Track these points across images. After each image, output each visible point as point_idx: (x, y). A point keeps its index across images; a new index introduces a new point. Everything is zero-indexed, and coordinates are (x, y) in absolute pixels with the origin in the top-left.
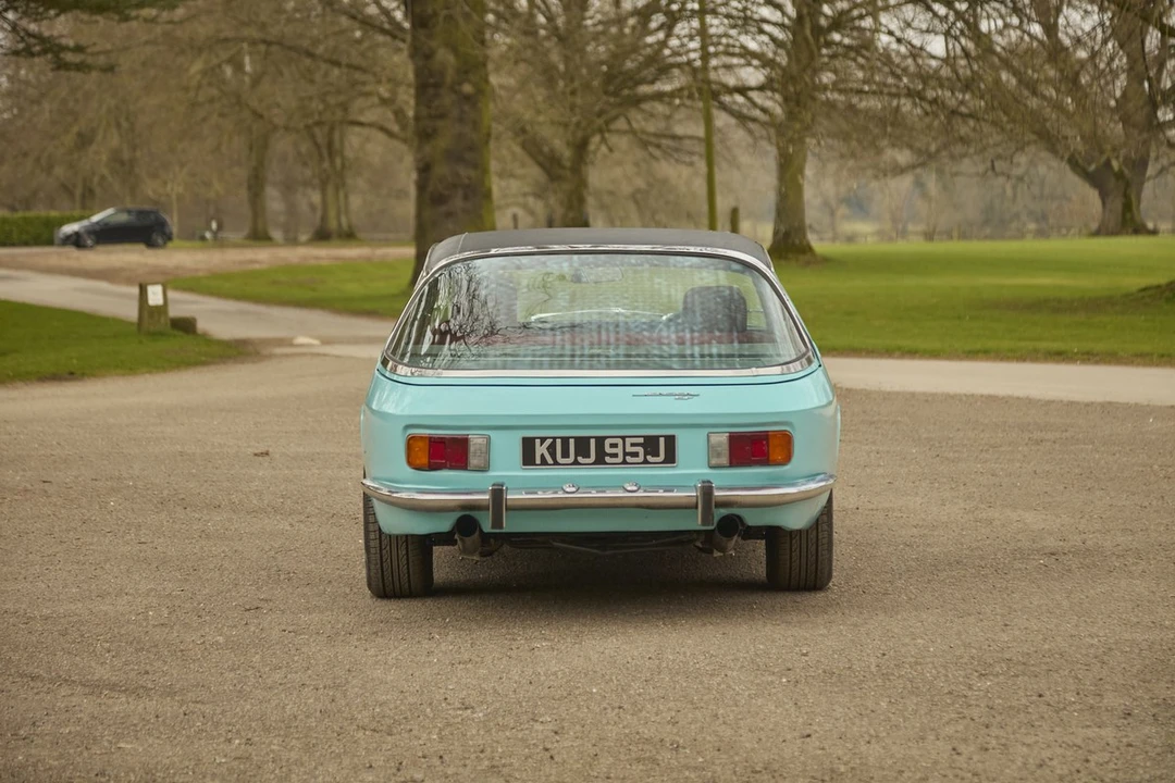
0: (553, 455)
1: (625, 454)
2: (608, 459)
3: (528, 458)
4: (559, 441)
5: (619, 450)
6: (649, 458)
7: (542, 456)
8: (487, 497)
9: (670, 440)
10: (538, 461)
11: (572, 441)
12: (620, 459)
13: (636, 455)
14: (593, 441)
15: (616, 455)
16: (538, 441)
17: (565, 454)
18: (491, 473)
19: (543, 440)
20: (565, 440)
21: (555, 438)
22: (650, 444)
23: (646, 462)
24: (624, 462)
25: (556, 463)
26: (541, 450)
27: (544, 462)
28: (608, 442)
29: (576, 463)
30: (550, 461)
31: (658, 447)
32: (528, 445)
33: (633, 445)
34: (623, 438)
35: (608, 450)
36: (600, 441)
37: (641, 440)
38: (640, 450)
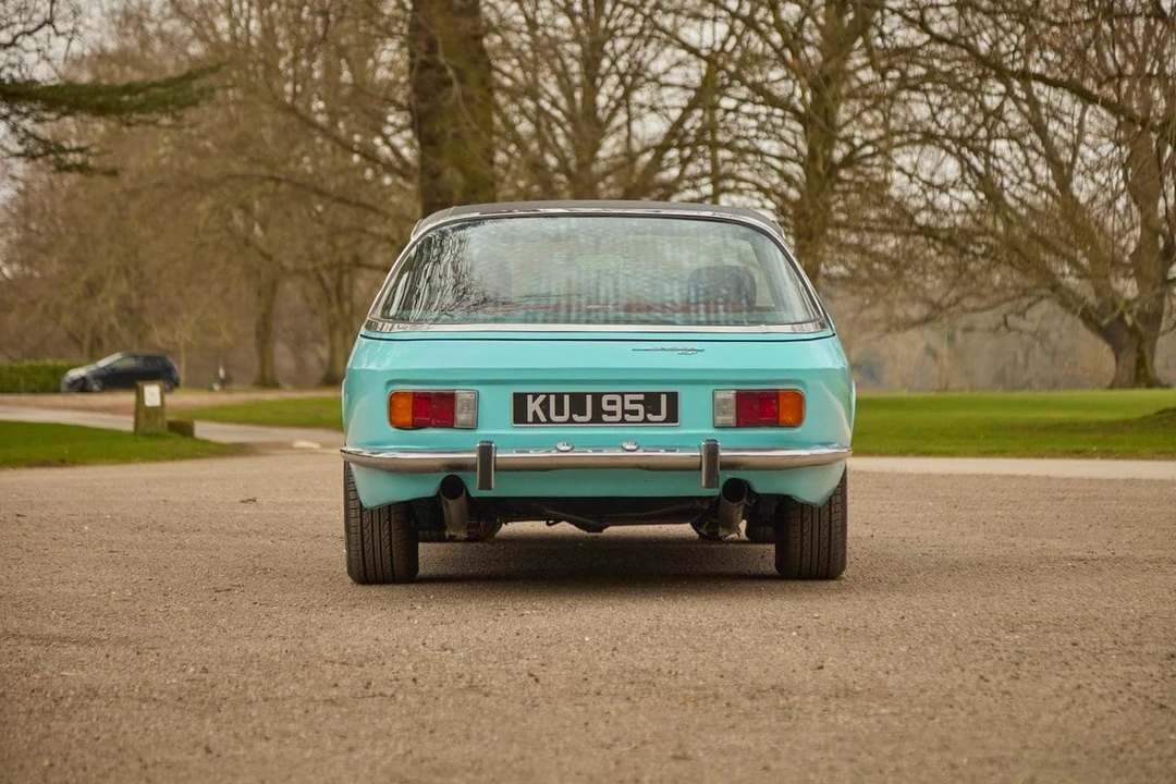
0: (546, 413)
1: (624, 412)
2: (605, 417)
3: (520, 416)
4: (552, 398)
5: (618, 408)
6: (650, 416)
7: (535, 413)
8: (475, 456)
9: (673, 398)
10: (530, 419)
11: (567, 398)
12: (618, 417)
13: (635, 413)
14: (589, 398)
15: (613, 413)
16: (530, 398)
17: (560, 412)
18: (479, 432)
19: (536, 396)
20: (559, 397)
21: (548, 394)
22: (651, 402)
23: (646, 420)
24: (623, 421)
25: (549, 421)
26: (533, 407)
27: (536, 420)
28: (605, 399)
29: (571, 421)
30: (543, 418)
31: (660, 404)
32: (520, 401)
33: (632, 402)
34: (622, 395)
35: (605, 407)
36: (597, 397)
37: (641, 397)
38: (640, 408)
